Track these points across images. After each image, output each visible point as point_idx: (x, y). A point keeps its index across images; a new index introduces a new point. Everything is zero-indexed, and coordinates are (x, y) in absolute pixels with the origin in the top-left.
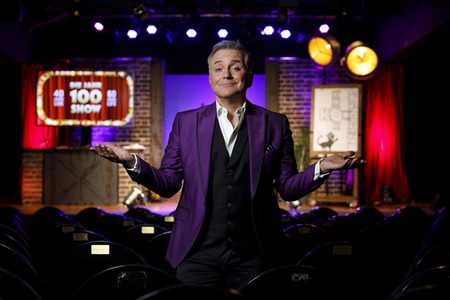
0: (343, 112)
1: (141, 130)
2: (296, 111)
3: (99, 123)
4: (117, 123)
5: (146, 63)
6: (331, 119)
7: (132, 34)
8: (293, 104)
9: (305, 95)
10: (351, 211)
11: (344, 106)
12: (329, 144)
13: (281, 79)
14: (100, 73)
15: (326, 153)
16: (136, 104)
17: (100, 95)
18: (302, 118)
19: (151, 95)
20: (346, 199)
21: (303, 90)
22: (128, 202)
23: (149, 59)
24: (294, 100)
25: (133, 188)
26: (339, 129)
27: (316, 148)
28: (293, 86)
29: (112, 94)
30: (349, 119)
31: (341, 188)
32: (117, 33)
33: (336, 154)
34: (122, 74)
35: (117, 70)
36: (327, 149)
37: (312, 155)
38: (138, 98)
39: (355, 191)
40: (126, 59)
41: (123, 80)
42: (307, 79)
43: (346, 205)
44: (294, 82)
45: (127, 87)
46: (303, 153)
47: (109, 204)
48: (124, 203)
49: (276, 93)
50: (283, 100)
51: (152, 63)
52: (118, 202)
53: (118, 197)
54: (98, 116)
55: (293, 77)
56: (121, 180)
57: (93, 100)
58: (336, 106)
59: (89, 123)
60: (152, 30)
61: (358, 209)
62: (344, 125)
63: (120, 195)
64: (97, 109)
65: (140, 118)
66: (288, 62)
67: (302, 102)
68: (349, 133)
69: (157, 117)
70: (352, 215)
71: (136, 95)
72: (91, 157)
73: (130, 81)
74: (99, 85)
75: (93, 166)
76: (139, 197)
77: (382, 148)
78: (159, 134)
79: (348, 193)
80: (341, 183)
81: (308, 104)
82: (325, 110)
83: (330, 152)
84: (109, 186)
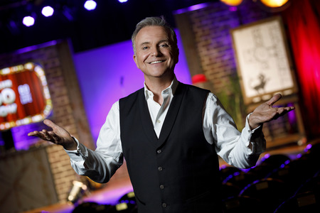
0: (268, 49)
1: (64, 119)
2: (219, 60)
3: (19, 123)
4: (37, 118)
5: (50, 48)
6: (257, 60)
7: (29, 21)
8: (214, 53)
9: (224, 41)
10: (301, 149)
11: (268, 42)
12: (262, 85)
13: (196, 29)
14: (6, 71)
15: (261, 96)
16: (52, 93)
17: (12, 94)
18: (227, 65)
19: (65, 80)
20: (293, 138)
21: (220, 37)
22: (71, 198)
23: (53, 43)
24: (215, 48)
25: (72, 182)
26: (267, 68)
27: (250, 93)
28: (209, 35)
29: (24, 90)
30: (276, 55)
31: (285, 127)
32: (13, 24)
33: (272, 94)
34: (29, 66)
35: (23, 62)
36: (261, 91)
37: (247, 101)
38: (53, 87)
39: (301, 128)
40: (28, 49)
41: (32, 73)
42: (222, 25)
43: (295, 144)
44: (210, 29)
45: (38, 79)
46: (237, 100)
47: (50, 205)
48: (67, 200)
49: (194, 46)
50: (203, 52)
51: (57, 47)
52: (58, 200)
53: (57, 195)
54: (15, 117)
55: (206, 25)
56: (56, 176)
57: (6, 101)
58: (259, 45)
59: (8, 125)
60: (48, 11)
61: (309, 146)
62: (273, 62)
63: (60, 192)
64: (12, 109)
65: (60, 106)
66: (198, 11)
67: (222, 49)
68: (280, 69)
69: (77, 102)
70: (305, 156)
71: (49, 84)
72: (19, 160)
73: (40, 72)
74: (8, 83)
75: (24, 169)
76: (81, 190)
77: (317, 75)
78: (83, 119)
79: (294, 131)
80: (284, 122)
81: (230, 49)
82: (249, 52)
83: (266, 94)
84: (45, 186)
